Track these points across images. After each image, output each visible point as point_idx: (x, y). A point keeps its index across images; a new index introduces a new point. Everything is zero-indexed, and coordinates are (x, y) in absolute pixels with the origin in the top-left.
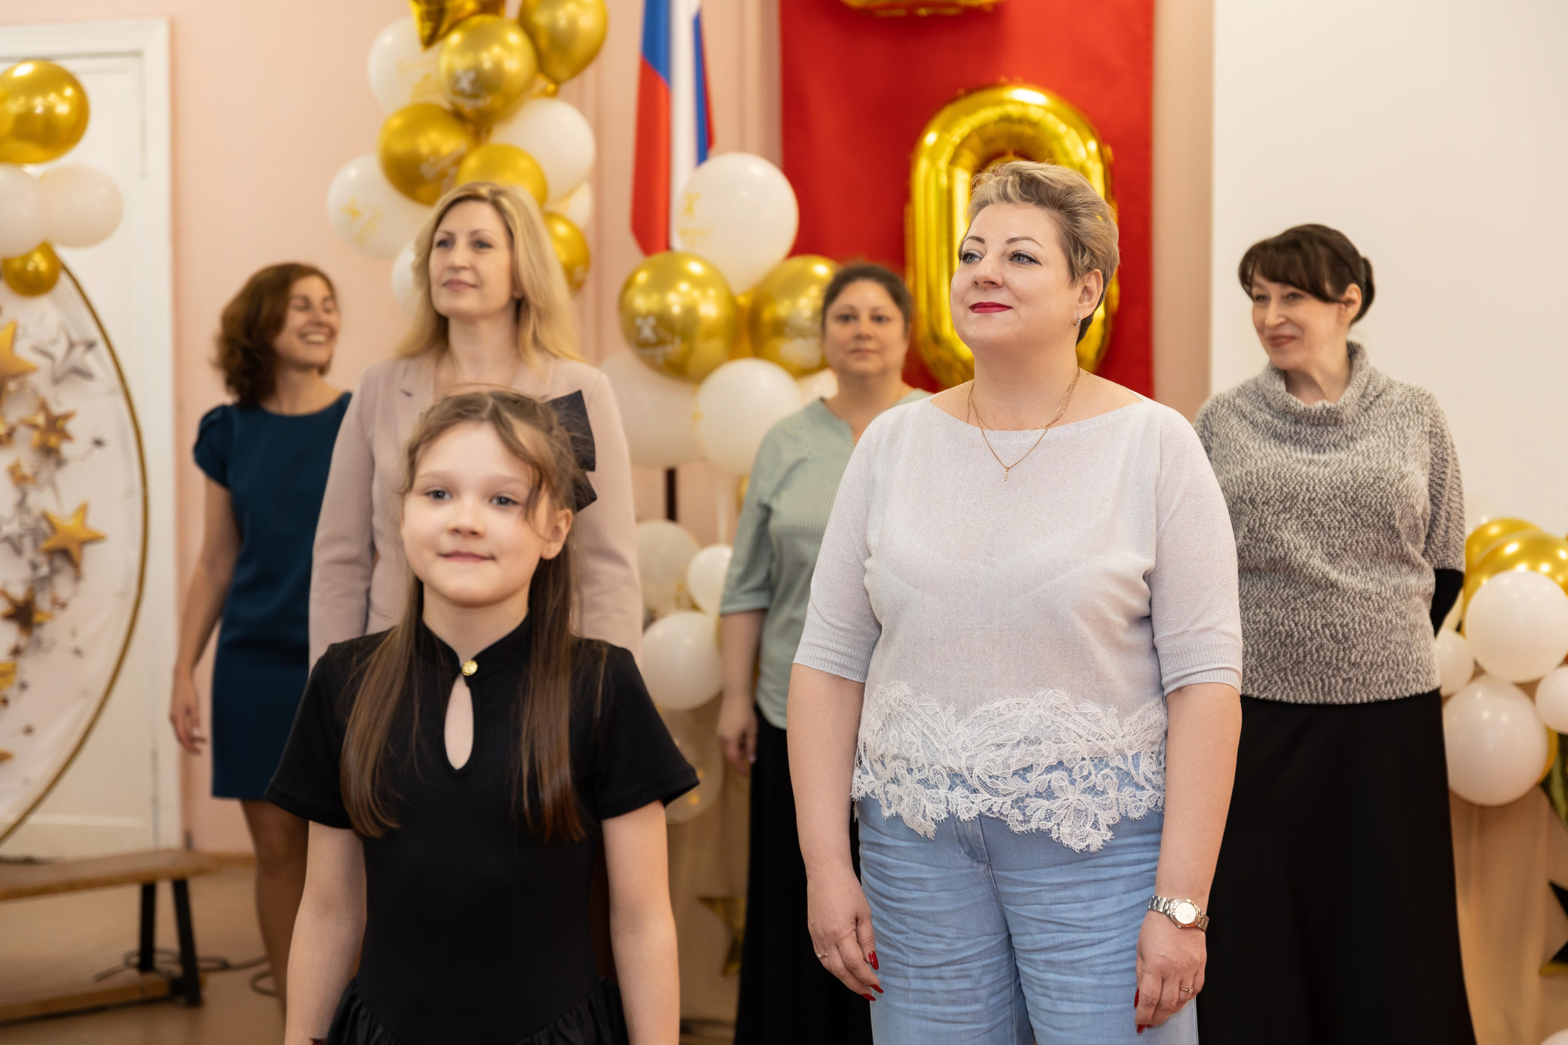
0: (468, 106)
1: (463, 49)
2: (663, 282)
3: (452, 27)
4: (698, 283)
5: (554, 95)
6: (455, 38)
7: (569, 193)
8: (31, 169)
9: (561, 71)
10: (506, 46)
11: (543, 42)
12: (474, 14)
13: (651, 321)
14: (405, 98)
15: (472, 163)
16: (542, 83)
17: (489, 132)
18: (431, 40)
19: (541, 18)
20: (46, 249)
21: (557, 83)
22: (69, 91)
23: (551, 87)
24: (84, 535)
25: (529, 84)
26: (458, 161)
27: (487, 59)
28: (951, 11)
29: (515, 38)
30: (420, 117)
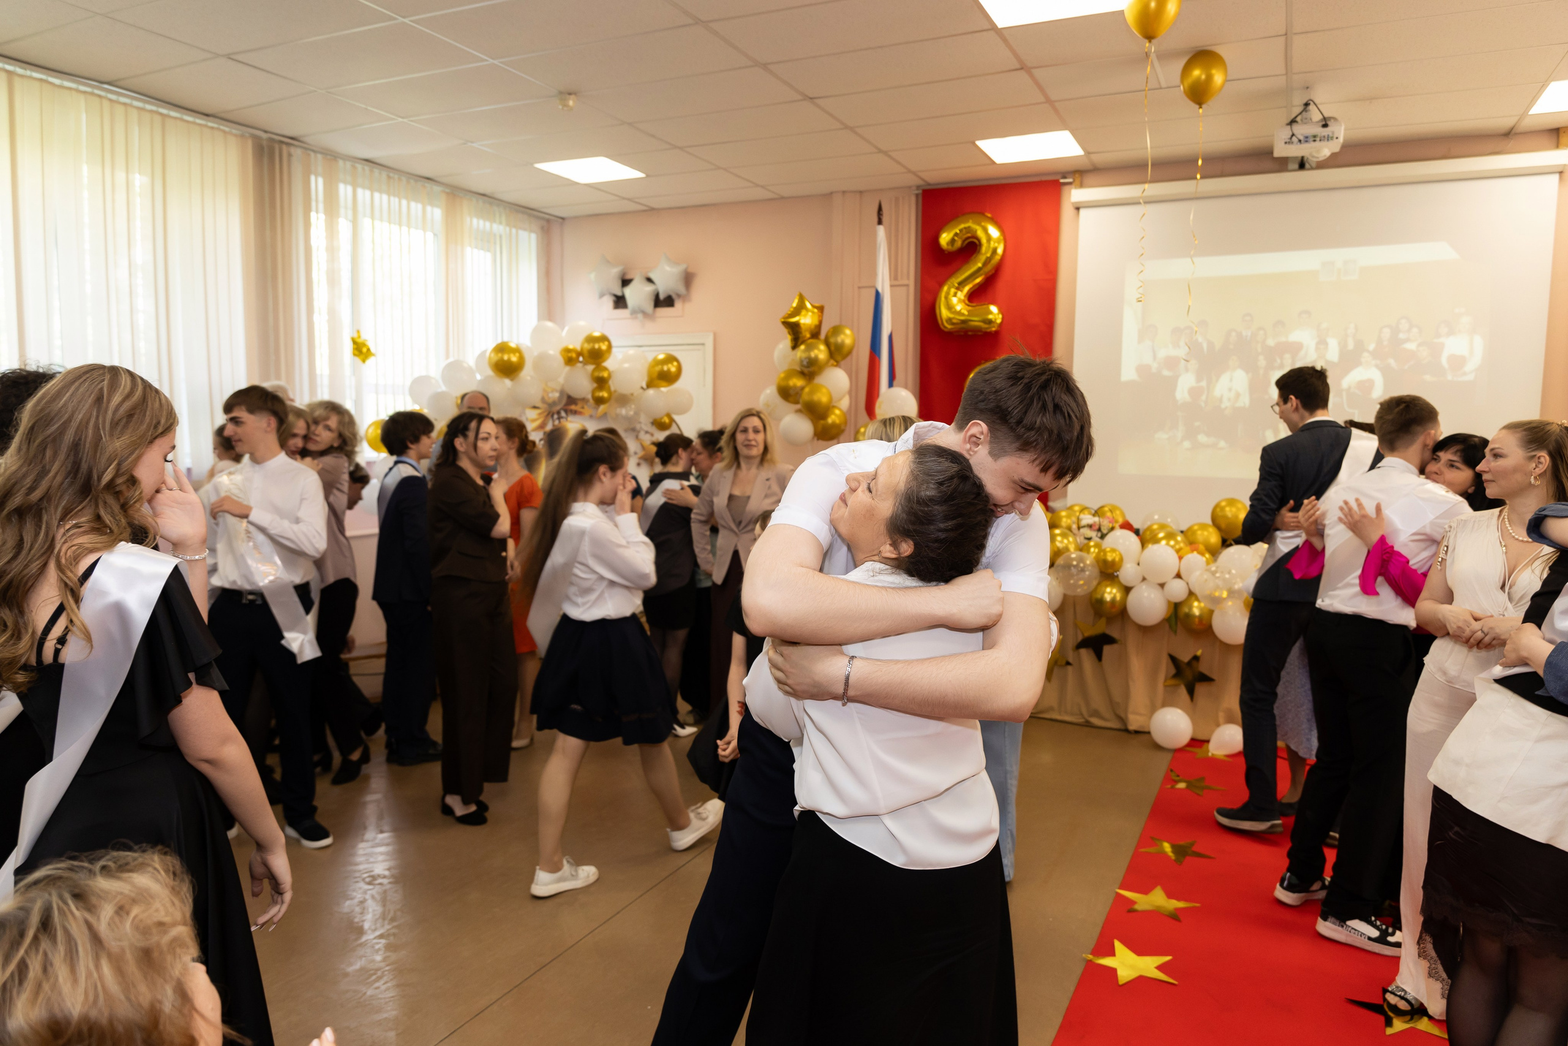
0: (806, 370)
1: (804, 351)
3: (802, 343)
5: (836, 366)
6: (802, 347)
7: (841, 399)
8: (663, 389)
9: (839, 358)
10: (819, 350)
11: (833, 348)
12: (809, 338)
14: (785, 367)
15: (807, 390)
16: (832, 362)
17: (813, 378)
18: (795, 347)
19: (832, 340)
20: (669, 415)
21: (837, 362)
22: (675, 363)
23: (835, 364)
25: (828, 363)
26: (802, 388)
27: (813, 355)
28: (980, 333)
29: (822, 347)
30: (790, 374)
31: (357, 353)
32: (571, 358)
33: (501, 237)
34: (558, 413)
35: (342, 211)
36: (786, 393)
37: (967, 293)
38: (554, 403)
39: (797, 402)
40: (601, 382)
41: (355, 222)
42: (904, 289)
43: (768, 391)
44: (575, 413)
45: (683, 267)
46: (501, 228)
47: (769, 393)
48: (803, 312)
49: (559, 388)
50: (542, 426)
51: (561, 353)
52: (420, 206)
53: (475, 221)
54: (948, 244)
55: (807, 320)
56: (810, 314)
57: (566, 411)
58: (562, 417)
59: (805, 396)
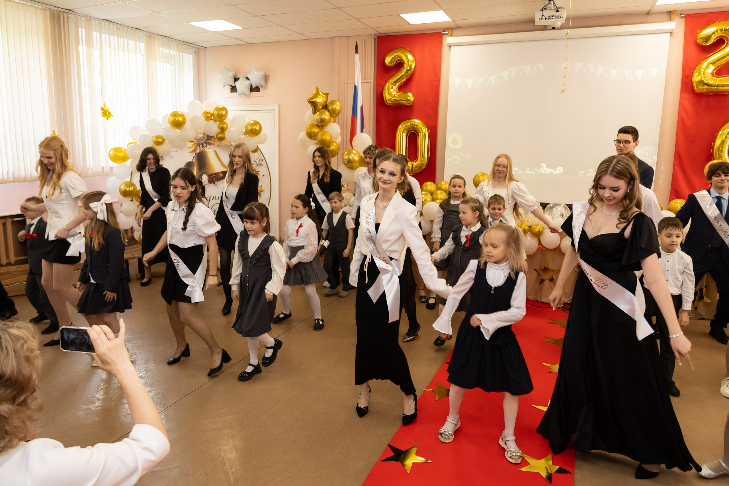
0: (319, 124)
1: (319, 115)
2: (349, 153)
3: (318, 111)
4: (354, 154)
5: (334, 122)
6: (318, 113)
7: (336, 138)
9: (334, 116)
10: (326, 115)
11: (332, 113)
12: (321, 109)
13: (347, 160)
14: (310, 123)
15: (320, 134)
16: (332, 120)
17: (323, 128)
18: (314, 113)
19: (330, 108)
20: (257, 147)
21: (335, 120)
22: (258, 125)
24: (262, 190)
25: (330, 120)
26: (318, 133)
27: (323, 117)
28: (404, 106)
29: (328, 113)
30: (312, 126)
31: (104, 115)
32: (208, 116)
33: (174, 56)
34: (202, 144)
35: (95, 44)
36: (311, 135)
37: (398, 87)
38: (200, 139)
39: (316, 140)
40: (223, 130)
41: (101, 49)
42: (369, 84)
43: (302, 134)
44: (211, 144)
45: (264, 72)
46: (175, 52)
47: (303, 135)
48: (318, 96)
49: (202, 132)
50: (194, 151)
51: (203, 115)
52: (133, 42)
53: (161, 49)
54: (389, 63)
55: (320, 100)
56: (322, 97)
57: (206, 143)
58: (204, 146)
59: (319, 137)
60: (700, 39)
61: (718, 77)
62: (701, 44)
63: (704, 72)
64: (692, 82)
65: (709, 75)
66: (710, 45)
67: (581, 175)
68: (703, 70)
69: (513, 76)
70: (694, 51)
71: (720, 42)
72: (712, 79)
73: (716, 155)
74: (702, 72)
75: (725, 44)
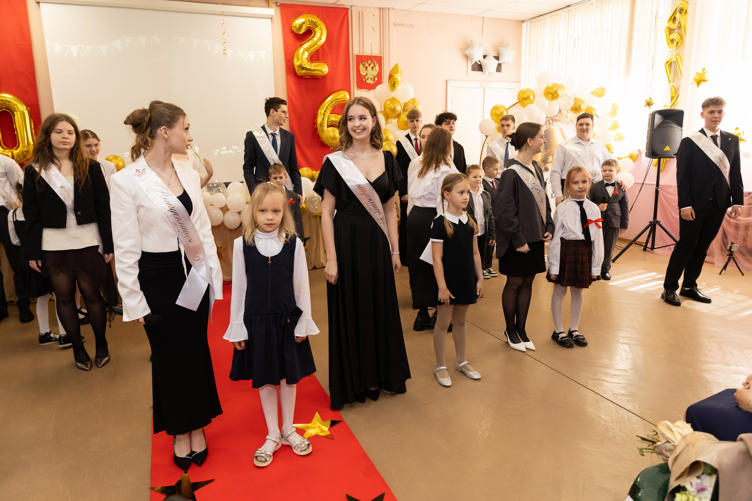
60: (295, 28)
61: (313, 63)
62: (295, 32)
63: (302, 57)
64: (294, 66)
65: (305, 60)
66: (302, 33)
67: (216, 153)
68: (300, 55)
69: (127, 47)
70: (291, 38)
71: (309, 32)
72: (308, 64)
73: (319, 130)
74: (300, 57)
75: (313, 34)
